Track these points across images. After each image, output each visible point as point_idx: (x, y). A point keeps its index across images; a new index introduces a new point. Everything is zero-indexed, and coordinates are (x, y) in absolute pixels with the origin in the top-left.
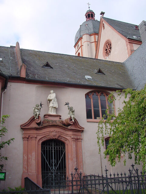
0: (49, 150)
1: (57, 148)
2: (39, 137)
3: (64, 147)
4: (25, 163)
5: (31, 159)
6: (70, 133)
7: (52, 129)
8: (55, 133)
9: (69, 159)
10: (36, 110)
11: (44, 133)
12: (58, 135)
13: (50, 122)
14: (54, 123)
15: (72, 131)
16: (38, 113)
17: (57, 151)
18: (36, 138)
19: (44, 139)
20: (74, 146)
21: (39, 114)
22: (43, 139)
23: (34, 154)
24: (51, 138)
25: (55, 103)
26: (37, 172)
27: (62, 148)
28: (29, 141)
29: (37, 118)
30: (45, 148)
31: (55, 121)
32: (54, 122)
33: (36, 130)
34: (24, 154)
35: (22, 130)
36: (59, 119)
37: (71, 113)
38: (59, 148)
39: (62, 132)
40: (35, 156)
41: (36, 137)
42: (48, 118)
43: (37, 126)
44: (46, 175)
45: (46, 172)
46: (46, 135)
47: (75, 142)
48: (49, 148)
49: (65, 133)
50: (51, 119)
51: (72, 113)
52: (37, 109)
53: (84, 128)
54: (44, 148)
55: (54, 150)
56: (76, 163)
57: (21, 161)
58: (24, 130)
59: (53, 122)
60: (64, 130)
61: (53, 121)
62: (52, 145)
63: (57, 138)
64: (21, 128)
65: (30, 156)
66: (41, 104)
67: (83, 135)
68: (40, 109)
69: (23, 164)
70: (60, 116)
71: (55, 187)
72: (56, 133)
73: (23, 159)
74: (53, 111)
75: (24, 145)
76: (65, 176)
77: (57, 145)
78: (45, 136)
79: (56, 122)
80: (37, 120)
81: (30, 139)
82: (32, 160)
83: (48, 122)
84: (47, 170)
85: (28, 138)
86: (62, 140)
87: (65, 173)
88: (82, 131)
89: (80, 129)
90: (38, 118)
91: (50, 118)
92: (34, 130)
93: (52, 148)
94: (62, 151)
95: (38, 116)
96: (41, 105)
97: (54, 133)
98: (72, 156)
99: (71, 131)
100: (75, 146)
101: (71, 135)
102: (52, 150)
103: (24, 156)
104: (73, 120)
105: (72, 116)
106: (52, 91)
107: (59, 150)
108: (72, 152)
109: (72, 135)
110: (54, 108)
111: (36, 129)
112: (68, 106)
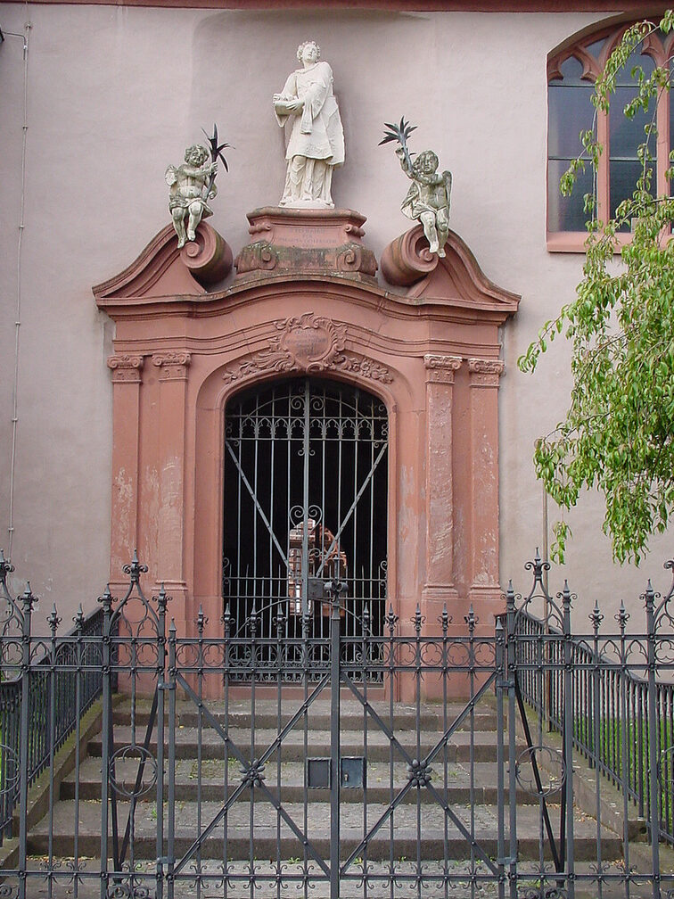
0: (281, 447)
1: (332, 432)
2: (208, 364)
3: (381, 426)
4: (126, 523)
5: (159, 498)
6: (418, 331)
7: (289, 309)
8: (312, 332)
9: (404, 504)
10: (186, 188)
11: (241, 337)
12: (330, 349)
13: (282, 265)
14: (311, 271)
15: (430, 318)
16: (196, 206)
17: (332, 447)
18: (188, 365)
19: (242, 377)
20: (440, 421)
21: (206, 214)
22: (236, 371)
23: (173, 465)
24: (288, 366)
25: (321, 127)
26: (190, 582)
27: (364, 433)
28: (146, 388)
29: (191, 235)
30: (257, 431)
31: (319, 256)
32: (309, 260)
33: (190, 315)
34: (115, 473)
35: (104, 318)
36: (346, 239)
37: (424, 200)
38: (348, 432)
39: (359, 328)
40: (180, 483)
41: (184, 359)
42: (267, 237)
43: (195, 291)
44: (258, 601)
45: (259, 582)
46: (253, 348)
47: (447, 391)
48: (281, 431)
49: (383, 333)
50: (290, 244)
51: (426, 197)
52: (194, 178)
53: (517, 298)
54: (249, 431)
55: (315, 446)
56: (446, 528)
57: (102, 514)
58: (116, 318)
59: (298, 263)
60: (377, 309)
61: (299, 256)
62: (300, 413)
63: (323, 365)
64: (101, 308)
65: (150, 481)
66: (214, 142)
67: (513, 344)
68: (213, 176)
69: (114, 529)
70: (359, 221)
71: (308, 674)
72: (320, 334)
73: (114, 500)
74: (306, 186)
75: (118, 410)
76: (379, 608)
77: (332, 411)
78: (245, 351)
79: (321, 261)
80: (194, 249)
81: (152, 374)
82: (161, 506)
83: (268, 259)
84: (263, 571)
85: (141, 369)
86: (365, 377)
87: (381, 591)
88: (511, 318)
89: (491, 307)
90: (199, 238)
91: (287, 237)
92: (175, 314)
93: (298, 432)
94: (365, 448)
95: (200, 228)
96: (216, 151)
97: (303, 336)
98: (421, 481)
99: (420, 318)
100: (445, 420)
101: (423, 343)
102: (301, 445)
103: (120, 482)
104: (434, 247)
105: (428, 218)
106: (307, 50)
107: (348, 447)
108: (423, 458)
109: (428, 347)
110: (321, 168)
111: (192, 309)
112: (400, 146)
